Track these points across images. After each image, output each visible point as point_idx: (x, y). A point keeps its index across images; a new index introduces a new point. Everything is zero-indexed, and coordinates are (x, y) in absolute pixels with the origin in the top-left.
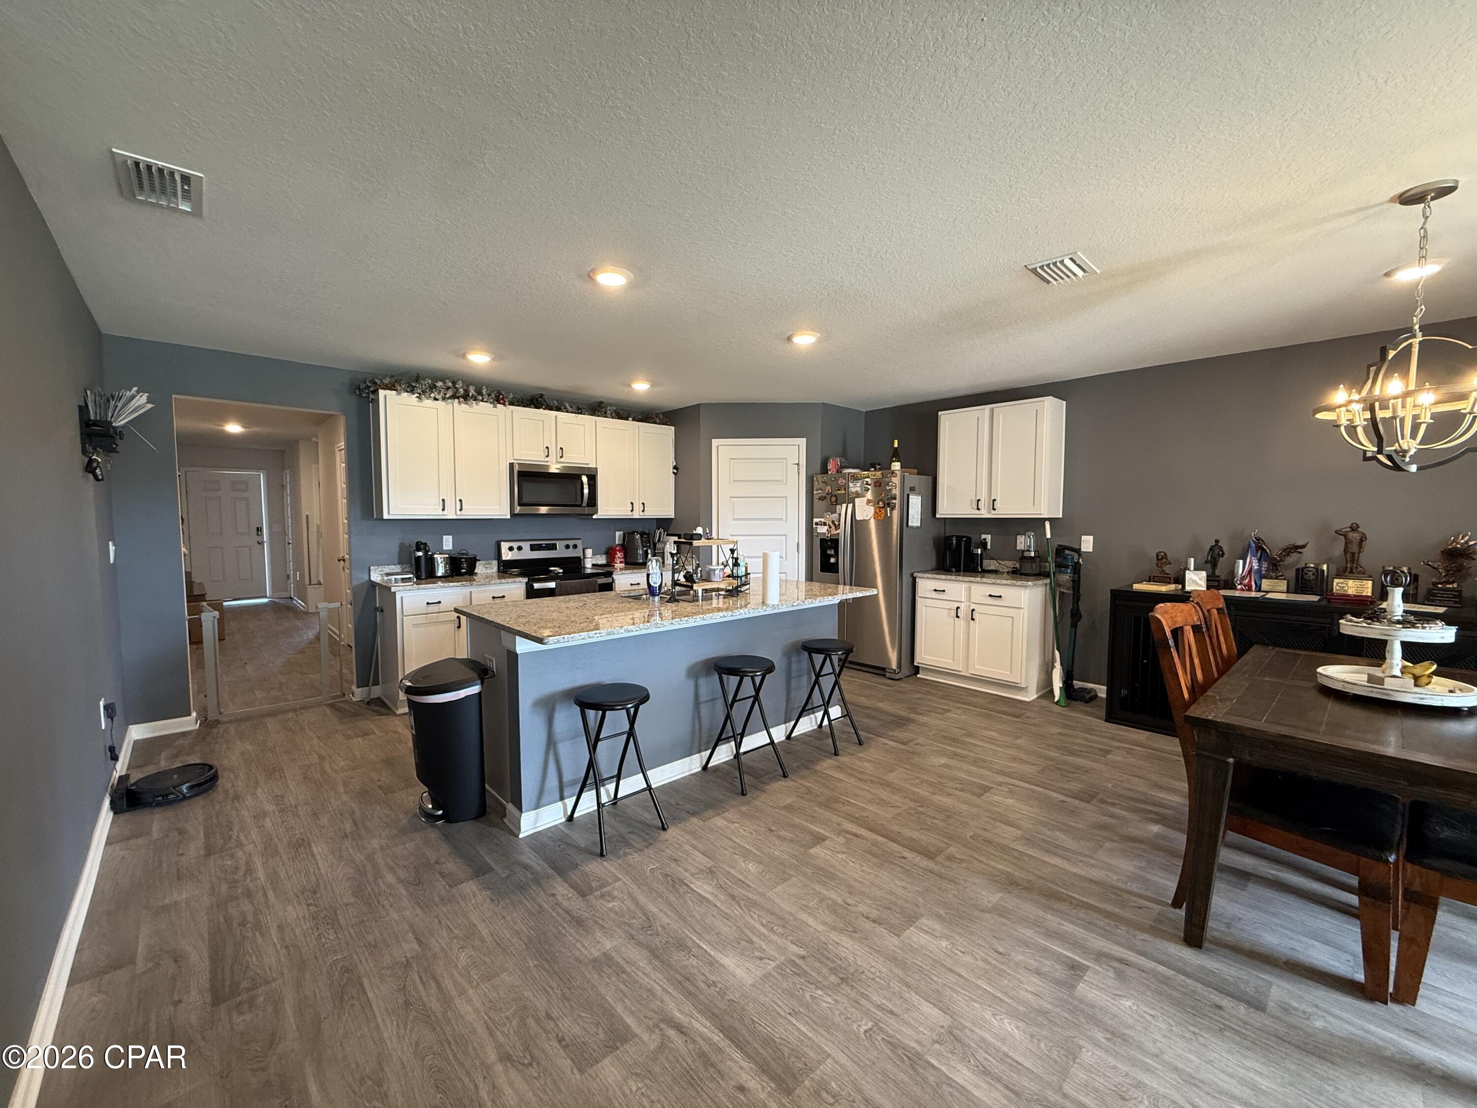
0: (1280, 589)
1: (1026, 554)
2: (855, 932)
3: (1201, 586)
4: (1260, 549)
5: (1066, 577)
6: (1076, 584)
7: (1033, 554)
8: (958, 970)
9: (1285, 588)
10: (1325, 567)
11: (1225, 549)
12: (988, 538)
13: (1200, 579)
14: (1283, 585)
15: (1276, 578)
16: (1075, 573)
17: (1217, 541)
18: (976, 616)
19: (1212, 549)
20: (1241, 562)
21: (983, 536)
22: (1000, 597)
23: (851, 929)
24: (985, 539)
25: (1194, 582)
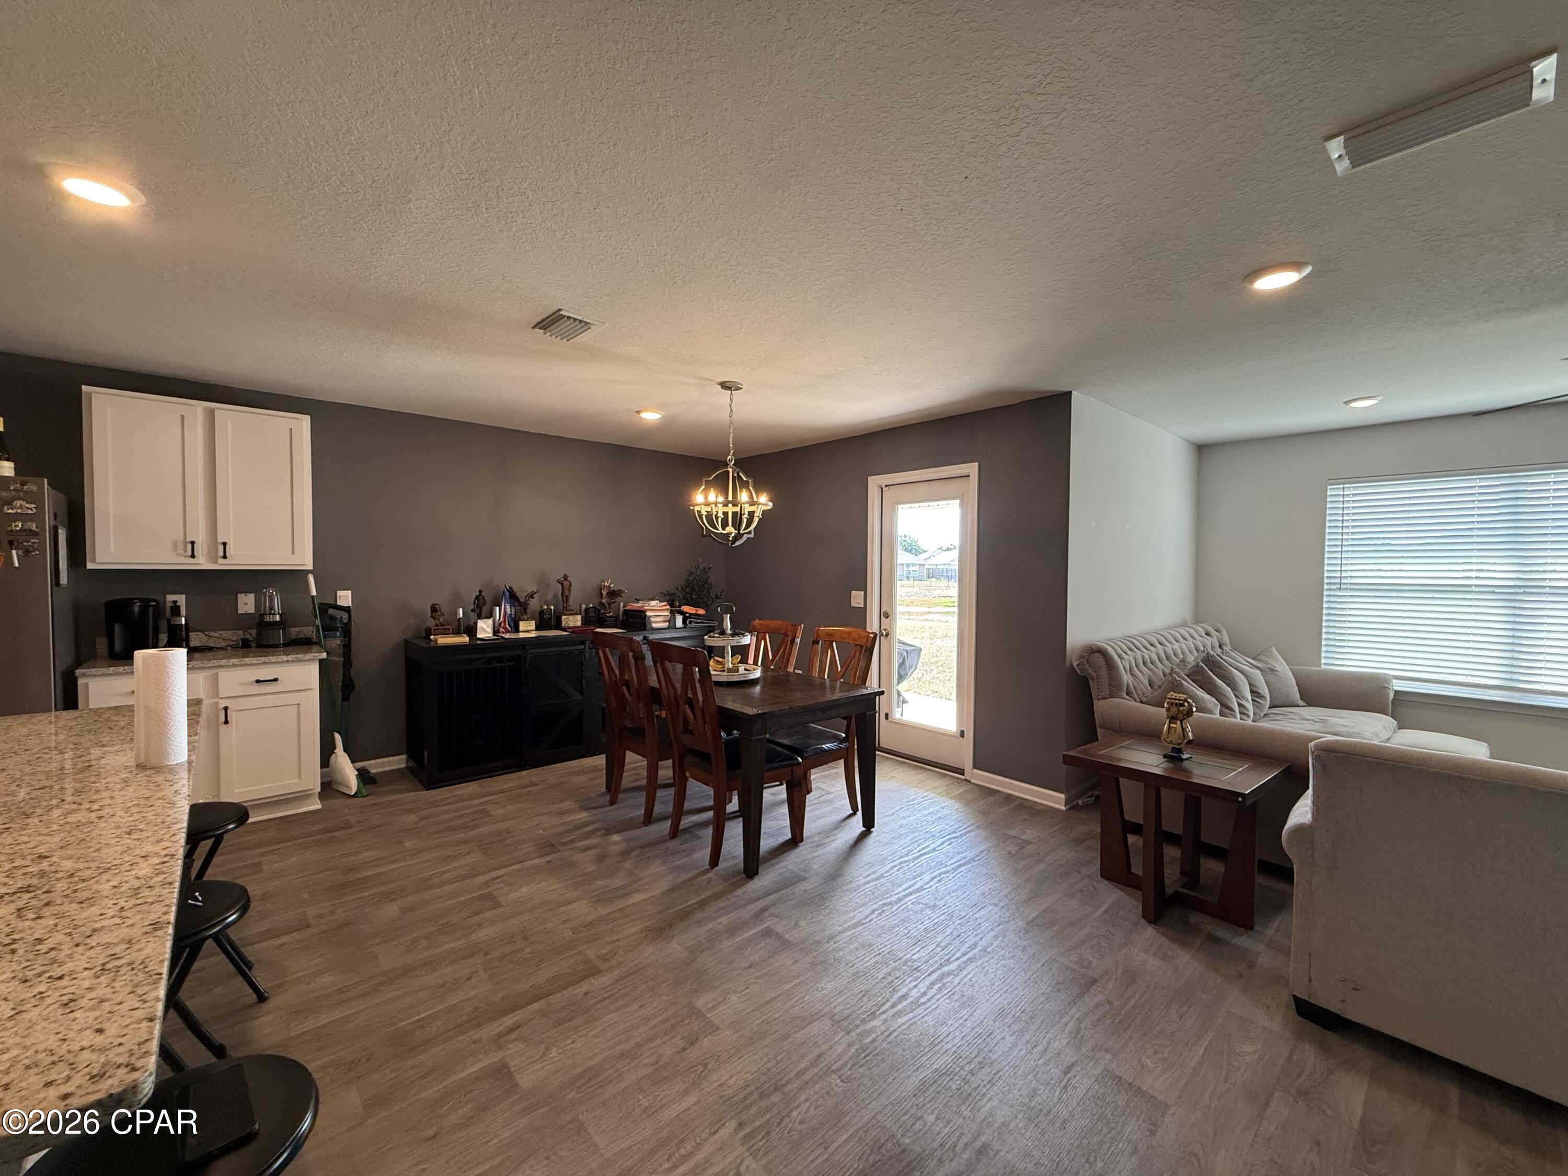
0: (530, 628)
1: (268, 619)
2: (706, 1065)
3: (488, 633)
4: (513, 597)
5: (336, 642)
6: (347, 647)
7: (278, 618)
8: (768, 998)
9: (534, 627)
10: (552, 607)
11: (486, 599)
12: (181, 600)
13: (488, 627)
14: (532, 625)
15: (527, 620)
16: (345, 637)
17: (480, 591)
18: (232, 716)
19: (477, 598)
20: (498, 608)
21: (170, 598)
22: (276, 680)
23: (701, 1068)
24: (175, 602)
25: (484, 630)
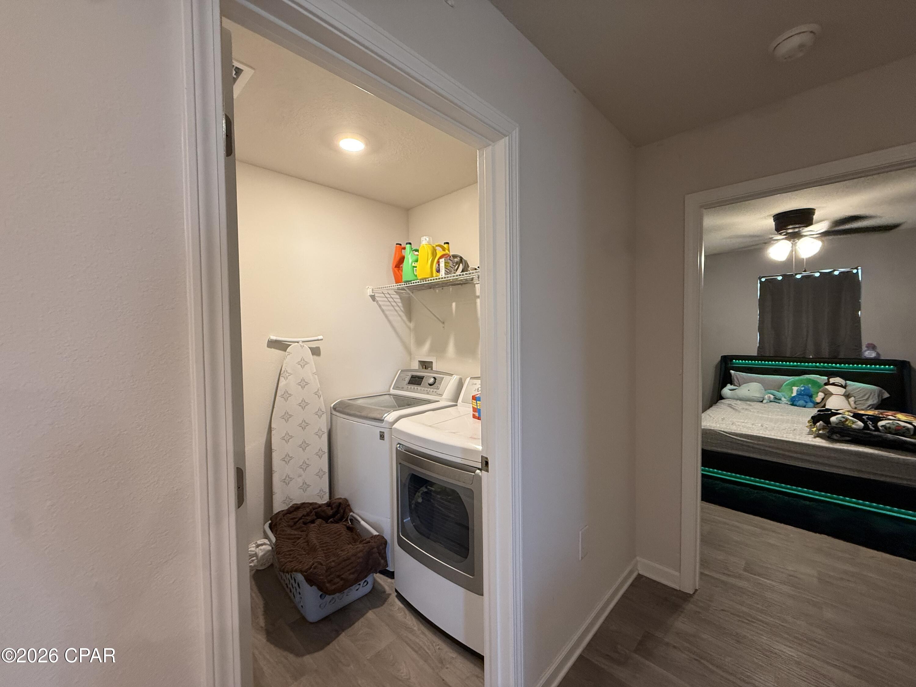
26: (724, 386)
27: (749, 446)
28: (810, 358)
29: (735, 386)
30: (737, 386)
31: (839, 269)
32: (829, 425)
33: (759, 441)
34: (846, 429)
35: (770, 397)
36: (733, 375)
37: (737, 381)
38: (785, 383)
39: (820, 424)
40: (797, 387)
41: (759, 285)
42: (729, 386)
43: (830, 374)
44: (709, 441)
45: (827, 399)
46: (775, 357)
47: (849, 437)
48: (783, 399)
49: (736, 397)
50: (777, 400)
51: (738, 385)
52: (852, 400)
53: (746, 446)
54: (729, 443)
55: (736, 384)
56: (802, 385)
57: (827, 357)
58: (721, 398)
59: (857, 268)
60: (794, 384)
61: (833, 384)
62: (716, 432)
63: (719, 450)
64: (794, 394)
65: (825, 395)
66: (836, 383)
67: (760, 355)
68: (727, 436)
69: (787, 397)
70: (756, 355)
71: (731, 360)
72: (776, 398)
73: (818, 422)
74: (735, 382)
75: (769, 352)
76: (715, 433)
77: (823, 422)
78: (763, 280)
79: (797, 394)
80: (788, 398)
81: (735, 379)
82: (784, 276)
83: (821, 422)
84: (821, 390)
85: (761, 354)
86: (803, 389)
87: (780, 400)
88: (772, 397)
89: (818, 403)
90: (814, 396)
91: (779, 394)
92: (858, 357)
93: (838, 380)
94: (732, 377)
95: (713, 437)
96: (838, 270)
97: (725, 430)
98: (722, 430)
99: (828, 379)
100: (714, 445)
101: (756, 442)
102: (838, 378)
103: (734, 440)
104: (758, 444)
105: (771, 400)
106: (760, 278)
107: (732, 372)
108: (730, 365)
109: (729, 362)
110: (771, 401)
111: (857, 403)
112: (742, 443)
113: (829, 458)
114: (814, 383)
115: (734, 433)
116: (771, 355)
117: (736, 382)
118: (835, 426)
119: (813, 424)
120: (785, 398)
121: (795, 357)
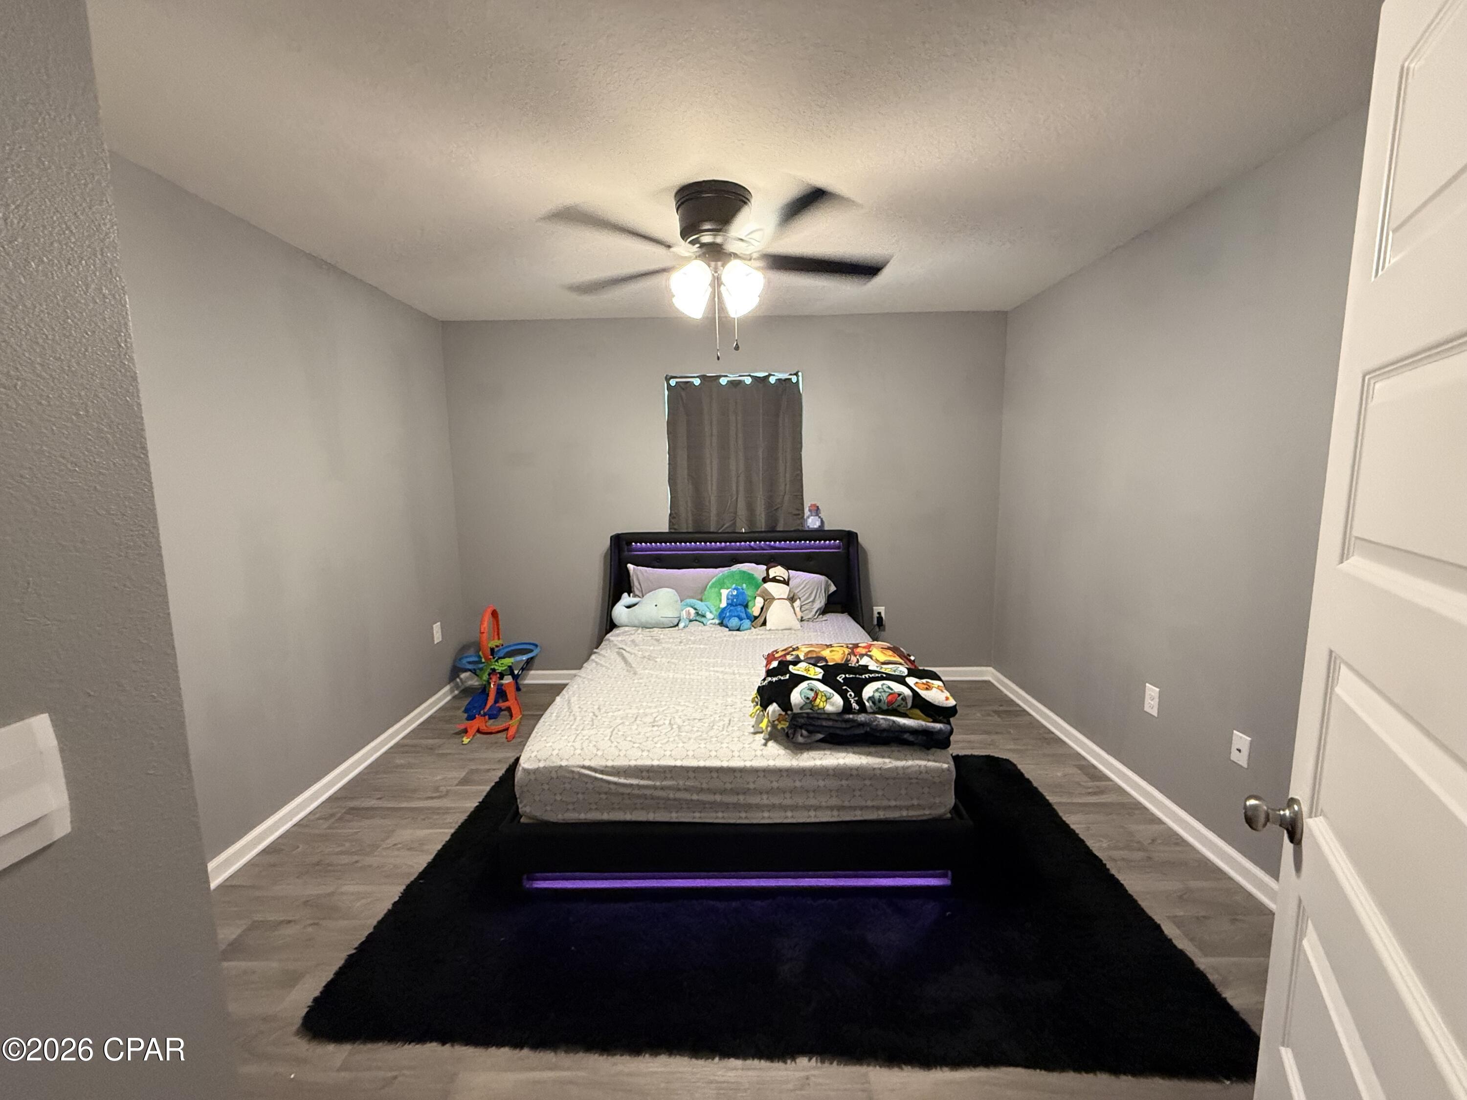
26: (616, 599)
27: (645, 797)
28: (742, 533)
29: (635, 596)
30: (639, 597)
31: (776, 374)
32: (789, 712)
33: (665, 778)
34: (816, 715)
35: (689, 613)
36: (631, 572)
37: (639, 587)
38: (710, 584)
39: (774, 711)
40: (728, 589)
41: (666, 392)
42: (626, 599)
43: (769, 561)
44: (558, 798)
45: (767, 609)
46: (696, 533)
47: (819, 732)
48: (709, 615)
49: (636, 622)
50: (700, 616)
51: (640, 595)
52: (797, 604)
53: (638, 796)
54: (603, 796)
55: (637, 592)
56: (734, 586)
57: (763, 530)
58: (611, 625)
59: (796, 374)
60: (721, 584)
61: (774, 580)
62: (573, 772)
63: (583, 816)
64: (724, 604)
65: (765, 600)
66: (777, 578)
67: (673, 531)
68: (596, 778)
69: (713, 609)
70: (667, 531)
71: (629, 543)
72: (697, 614)
73: (770, 703)
74: (635, 590)
75: (686, 526)
76: (571, 775)
77: (779, 706)
78: (673, 382)
79: (728, 604)
80: (715, 612)
81: (636, 583)
82: (703, 378)
83: (775, 705)
84: (758, 592)
85: (675, 529)
86: (735, 593)
87: (704, 616)
88: (692, 611)
89: (756, 618)
90: (750, 604)
91: (700, 605)
92: (800, 528)
93: (778, 571)
94: (631, 579)
95: (568, 786)
96: (774, 375)
97: (593, 764)
98: (587, 763)
99: (767, 570)
100: (571, 807)
101: (658, 783)
102: (779, 567)
103: (612, 787)
104: (662, 788)
105: (691, 618)
106: (668, 379)
107: (630, 567)
108: (626, 553)
109: (626, 548)
110: (691, 621)
111: (803, 609)
112: (628, 791)
113: (793, 791)
114: (749, 578)
115: (613, 767)
116: (690, 530)
117: (637, 589)
118: (799, 711)
119: (761, 709)
120: (711, 612)
121: (721, 533)
